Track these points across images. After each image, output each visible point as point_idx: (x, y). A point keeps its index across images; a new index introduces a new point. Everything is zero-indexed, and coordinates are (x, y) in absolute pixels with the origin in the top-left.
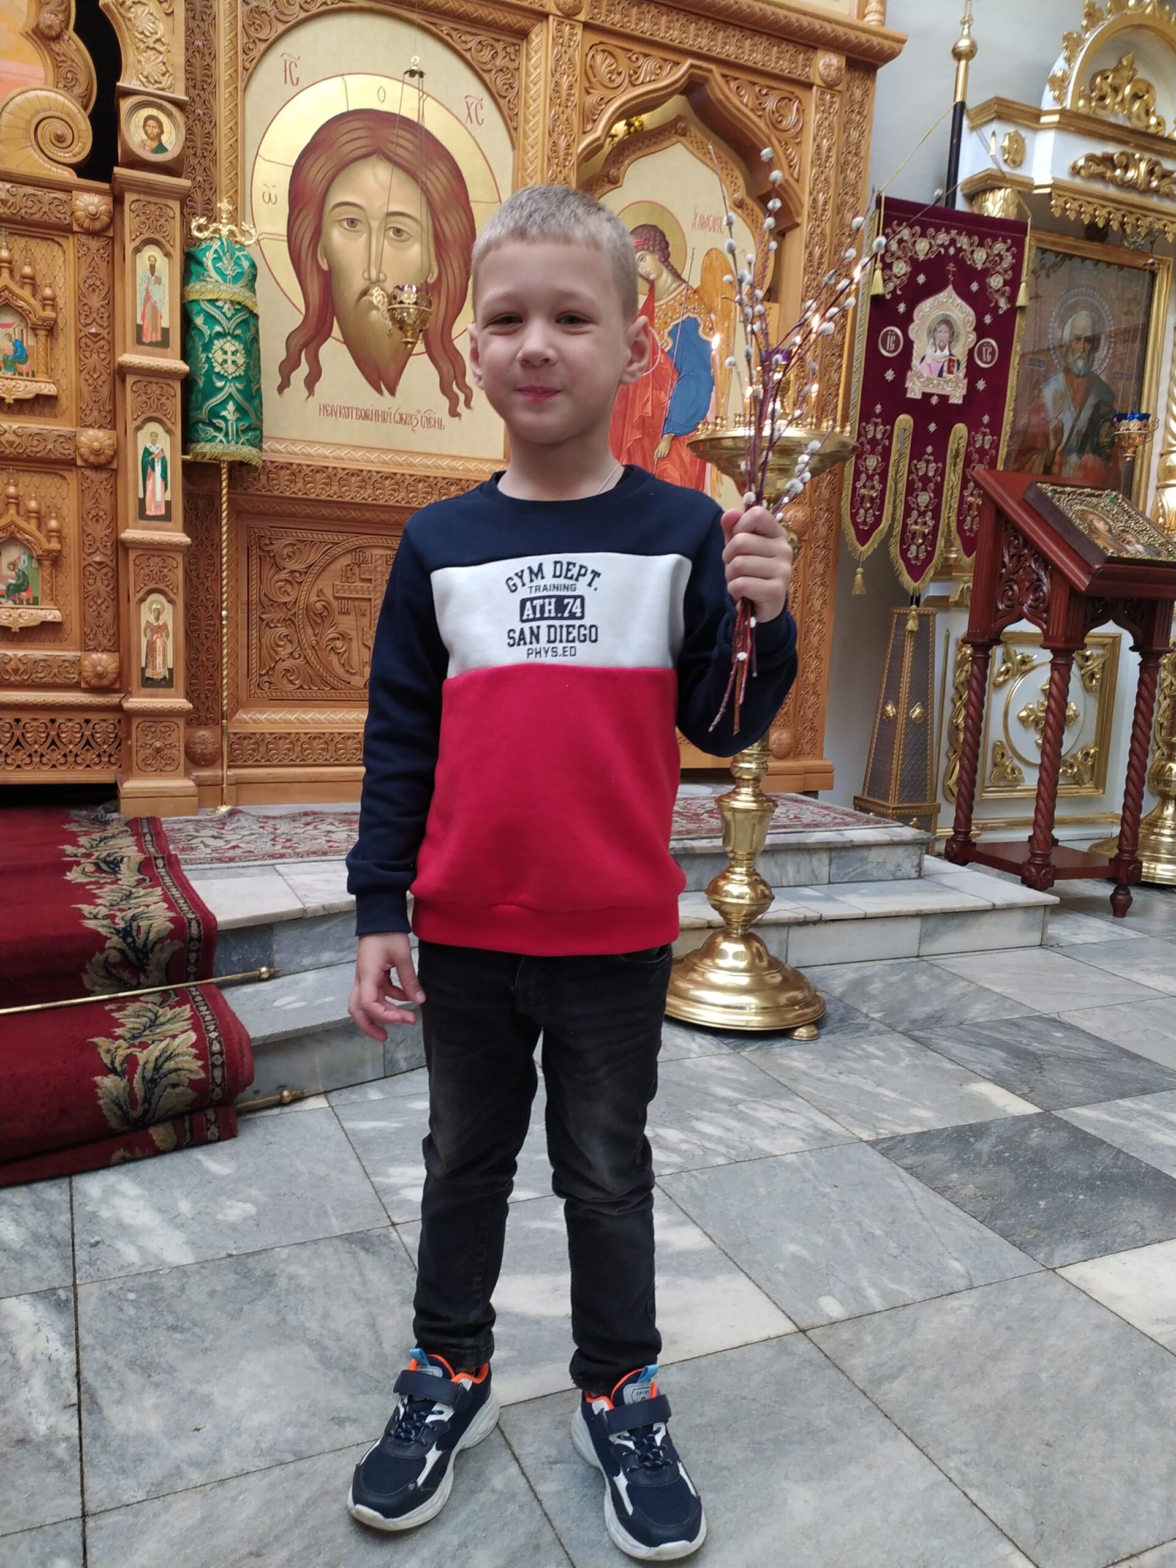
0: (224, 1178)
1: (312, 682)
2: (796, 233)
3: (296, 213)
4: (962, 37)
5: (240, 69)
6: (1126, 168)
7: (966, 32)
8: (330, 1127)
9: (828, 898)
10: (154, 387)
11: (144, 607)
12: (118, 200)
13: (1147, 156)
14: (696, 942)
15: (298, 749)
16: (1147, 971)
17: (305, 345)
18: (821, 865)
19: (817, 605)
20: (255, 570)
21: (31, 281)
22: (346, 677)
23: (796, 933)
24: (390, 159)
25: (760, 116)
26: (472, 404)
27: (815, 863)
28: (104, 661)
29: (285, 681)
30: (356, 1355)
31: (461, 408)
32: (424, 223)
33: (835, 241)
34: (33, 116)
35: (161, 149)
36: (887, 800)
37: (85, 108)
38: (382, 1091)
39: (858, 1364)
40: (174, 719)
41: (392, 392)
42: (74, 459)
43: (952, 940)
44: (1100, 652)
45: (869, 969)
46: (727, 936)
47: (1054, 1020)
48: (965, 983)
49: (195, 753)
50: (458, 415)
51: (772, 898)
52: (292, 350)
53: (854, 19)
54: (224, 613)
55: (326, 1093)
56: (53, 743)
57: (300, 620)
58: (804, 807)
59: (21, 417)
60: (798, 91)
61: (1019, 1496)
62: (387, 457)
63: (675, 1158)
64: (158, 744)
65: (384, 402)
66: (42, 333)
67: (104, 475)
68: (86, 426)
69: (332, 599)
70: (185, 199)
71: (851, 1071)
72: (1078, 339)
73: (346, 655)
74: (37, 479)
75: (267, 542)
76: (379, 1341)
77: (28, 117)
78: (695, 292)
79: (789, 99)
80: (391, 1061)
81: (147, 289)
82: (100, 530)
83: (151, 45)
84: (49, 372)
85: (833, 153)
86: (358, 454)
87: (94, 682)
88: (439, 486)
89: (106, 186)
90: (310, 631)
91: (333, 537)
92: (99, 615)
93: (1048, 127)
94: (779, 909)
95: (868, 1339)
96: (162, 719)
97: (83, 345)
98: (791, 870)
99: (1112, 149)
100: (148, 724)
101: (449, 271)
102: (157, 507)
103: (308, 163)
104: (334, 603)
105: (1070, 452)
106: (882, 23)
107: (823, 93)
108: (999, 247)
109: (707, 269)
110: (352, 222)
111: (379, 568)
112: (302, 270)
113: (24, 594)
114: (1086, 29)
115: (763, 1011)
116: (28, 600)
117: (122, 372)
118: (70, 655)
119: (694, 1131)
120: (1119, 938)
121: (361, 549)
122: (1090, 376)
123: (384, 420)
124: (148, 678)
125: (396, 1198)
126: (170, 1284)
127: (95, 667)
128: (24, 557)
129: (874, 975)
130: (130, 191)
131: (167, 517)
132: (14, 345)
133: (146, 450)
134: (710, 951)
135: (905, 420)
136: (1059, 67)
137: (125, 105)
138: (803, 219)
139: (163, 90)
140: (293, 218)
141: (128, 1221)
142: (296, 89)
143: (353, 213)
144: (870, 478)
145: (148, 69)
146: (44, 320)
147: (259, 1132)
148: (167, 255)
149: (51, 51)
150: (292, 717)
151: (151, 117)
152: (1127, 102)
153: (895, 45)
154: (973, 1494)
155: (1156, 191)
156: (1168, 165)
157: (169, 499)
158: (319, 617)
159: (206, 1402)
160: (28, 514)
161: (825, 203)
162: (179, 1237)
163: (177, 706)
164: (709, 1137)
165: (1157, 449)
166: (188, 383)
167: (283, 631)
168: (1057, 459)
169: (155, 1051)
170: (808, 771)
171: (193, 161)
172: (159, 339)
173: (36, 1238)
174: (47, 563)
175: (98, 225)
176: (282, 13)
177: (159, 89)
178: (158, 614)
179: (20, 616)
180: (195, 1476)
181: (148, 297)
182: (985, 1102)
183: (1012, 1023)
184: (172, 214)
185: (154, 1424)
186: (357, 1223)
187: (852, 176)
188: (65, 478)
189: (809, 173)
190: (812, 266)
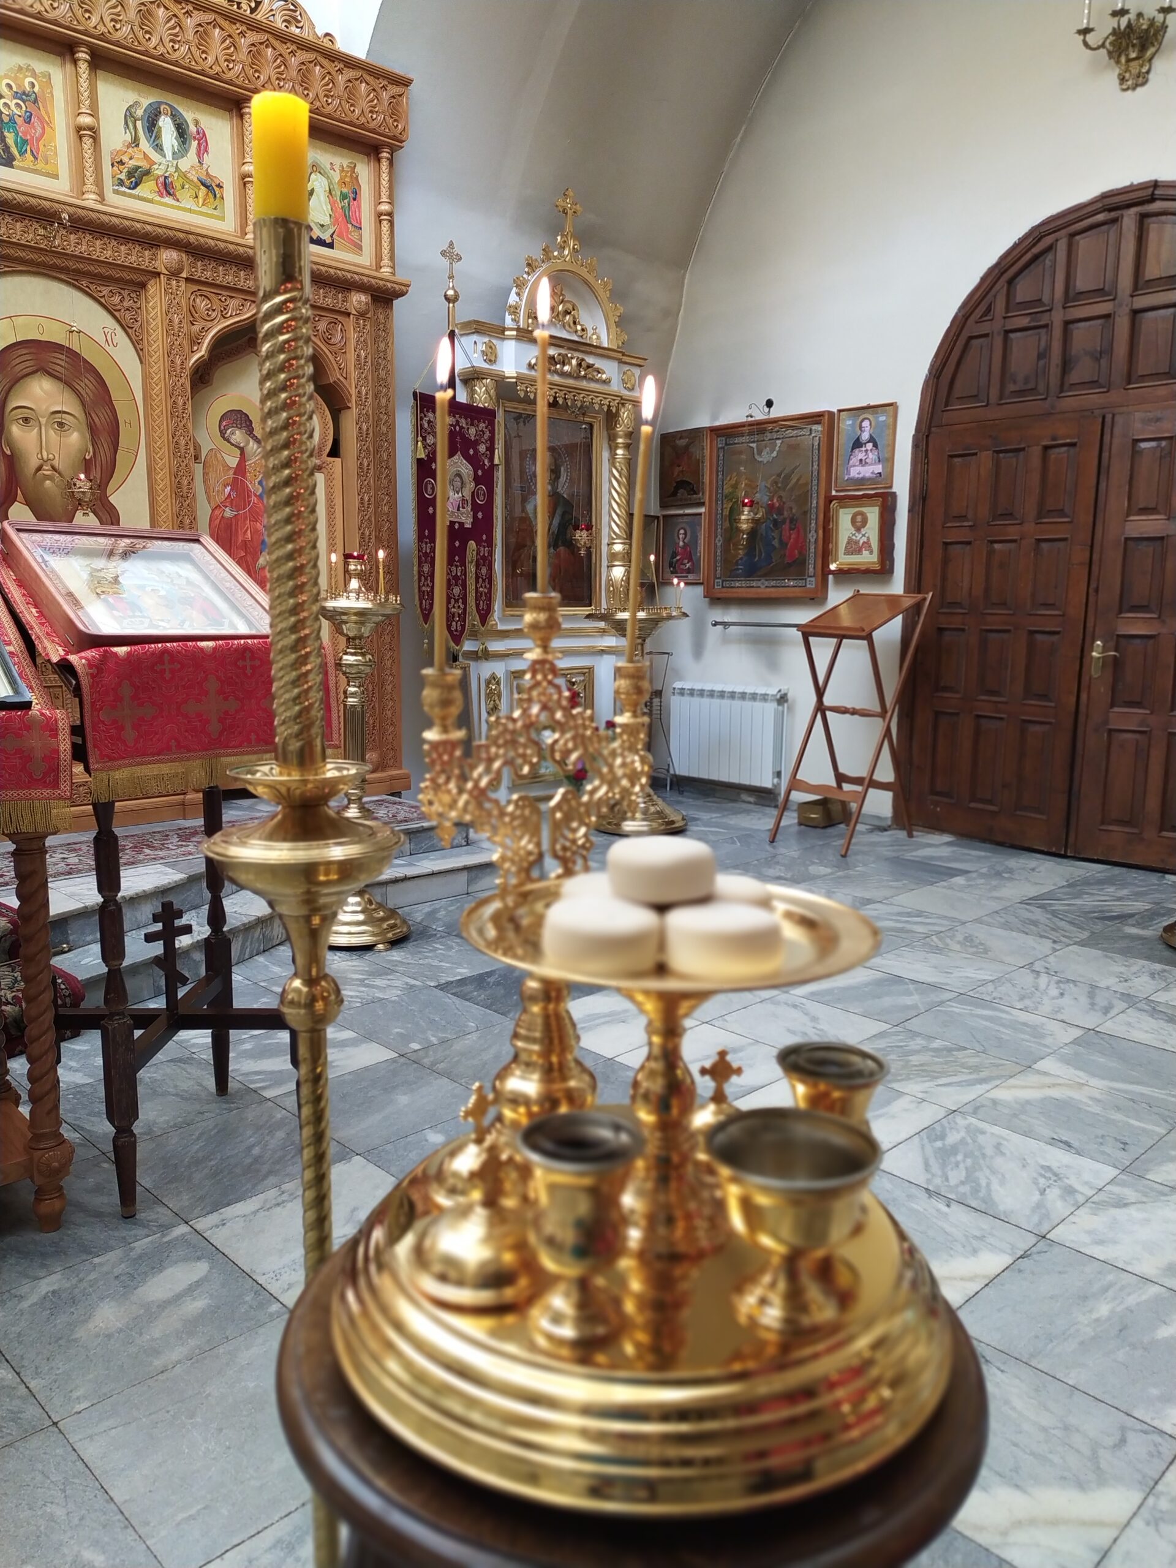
2: (348, 412)
4: (449, 288)
6: (564, 364)
7: (451, 285)
9: (410, 865)
13: (576, 354)
18: (404, 844)
19: (389, 663)
24: (50, 374)
25: (315, 336)
32: (80, 418)
33: (376, 417)
43: (487, 881)
44: (582, 678)
53: (373, 271)
60: (340, 318)
79: (334, 323)
85: (369, 359)
93: (509, 338)
95: (431, 1053)
99: (553, 351)
101: (102, 451)
106: (393, 274)
107: (357, 319)
108: (482, 426)
110: (26, 420)
114: (528, 274)
122: (556, 495)
129: (440, 907)
136: (513, 299)
138: (353, 404)
143: (26, 413)
152: (560, 316)
153: (403, 288)
155: (584, 378)
156: (590, 360)
161: (367, 394)
165: (605, 541)
170: (392, 779)
187: (383, 374)
189: (354, 375)
190: (361, 437)
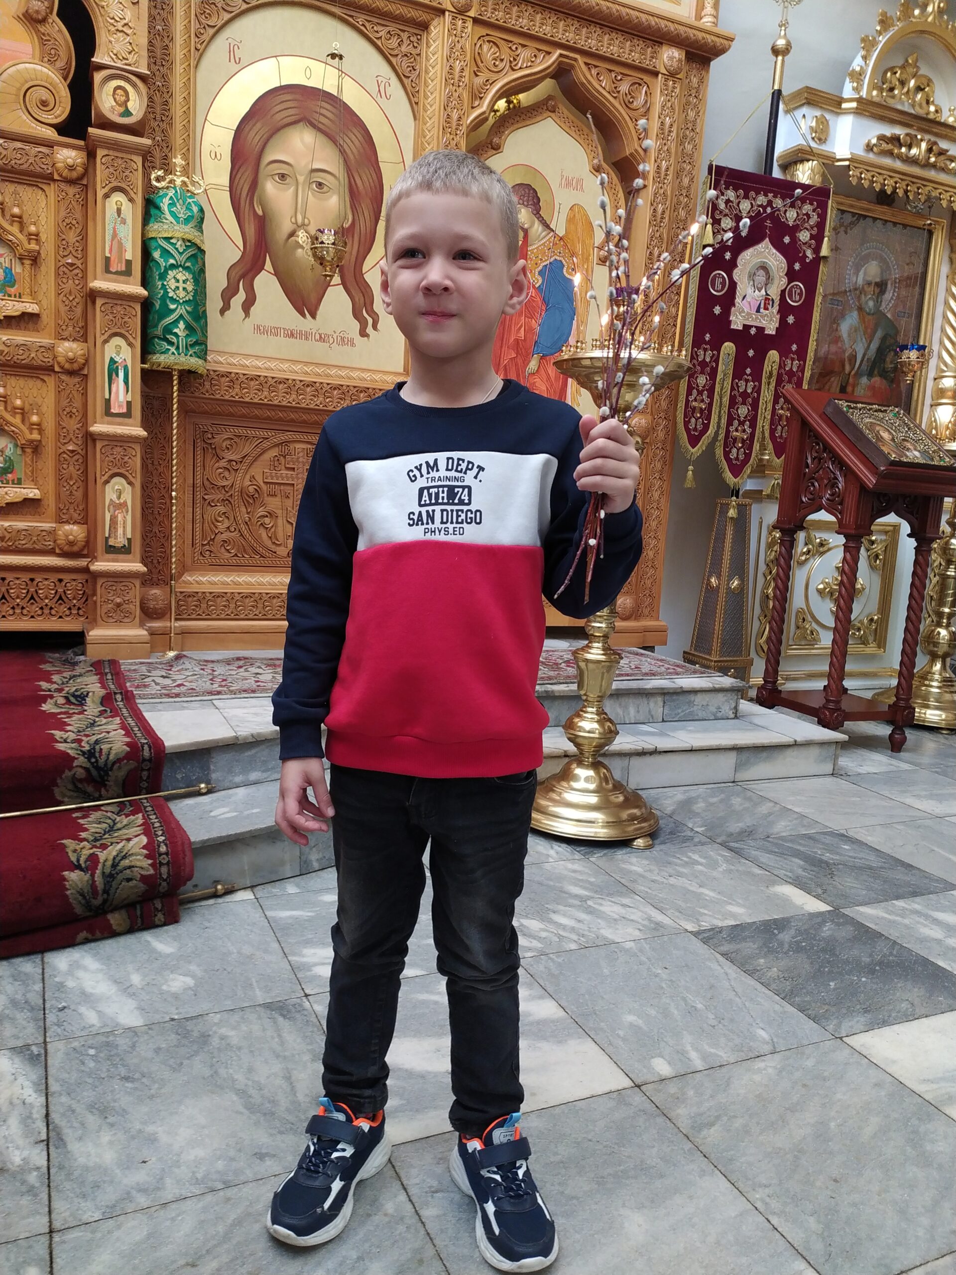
0: (168, 955)
1: (245, 551)
2: (643, 192)
3: (237, 167)
4: (780, 37)
5: (193, 49)
6: (910, 147)
7: (783, 33)
8: (257, 915)
9: (662, 734)
10: (119, 308)
11: (108, 488)
12: (91, 155)
13: (927, 137)
14: (554, 768)
15: (232, 606)
16: (918, 797)
17: (243, 276)
18: (656, 706)
19: (656, 495)
20: (199, 459)
21: (19, 220)
22: (273, 548)
23: (635, 762)
24: (314, 126)
25: (615, 98)
26: (379, 327)
27: (652, 705)
28: (74, 531)
29: (223, 550)
30: (273, 1102)
31: (369, 330)
32: (341, 179)
33: (675, 200)
34: (23, 85)
35: (127, 113)
36: (710, 654)
37: (65, 79)
38: (298, 886)
39: (683, 1114)
40: (130, 580)
41: (313, 316)
42: (52, 366)
43: (762, 769)
44: (883, 537)
45: (694, 792)
46: (580, 763)
47: (843, 835)
48: (771, 804)
49: (148, 608)
50: (367, 336)
51: (617, 733)
52: (231, 280)
53: (692, 21)
54: (174, 494)
55: (252, 887)
56: (32, 598)
57: (236, 500)
58: (644, 659)
59: (9, 331)
60: (646, 78)
61: (812, 1223)
62: (308, 369)
63: (535, 944)
64: (118, 600)
65: (306, 324)
66: (27, 262)
67: (77, 380)
68: (62, 339)
69: (262, 484)
70: (146, 155)
71: (680, 875)
72: (869, 284)
73: (273, 530)
74: (22, 382)
75: (210, 436)
76: (293, 1088)
77: (18, 85)
78: (561, 239)
79: (639, 84)
80: (305, 862)
81: (114, 229)
82: (73, 425)
83: (121, 28)
84: (33, 294)
85: (674, 129)
86: (285, 366)
87: (66, 548)
88: (351, 393)
89: (82, 143)
90: (243, 509)
91: (265, 434)
92: (71, 494)
93: (847, 112)
94: (623, 742)
95: (691, 1093)
96: (121, 580)
97: (61, 273)
98: (632, 710)
99: (899, 131)
100: (110, 583)
101: (361, 218)
102: (120, 406)
103: (247, 129)
104: (264, 487)
105: (861, 375)
106: (716, 24)
107: (666, 80)
108: (807, 208)
109: (570, 220)
110: (283, 176)
111: (301, 460)
112: (241, 214)
113: (10, 475)
114: (880, 33)
115: (608, 825)
116: (13, 481)
117: (93, 296)
118: (47, 526)
119: (551, 921)
120: (895, 769)
121: (287, 443)
122: (878, 314)
123: (307, 338)
124: (111, 546)
125: (309, 973)
126: (123, 1043)
127: (67, 536)
128: (11, 446)
129: (698, 796)
130: (102, 147)
131: (128, 415)
132: (5, 272)
133: (112, 359)
134: (566, 775)
135: (728, 347)
136: (857, 64)
137: (98, 77)
138: (649, 183)
139: (130, 65)
140: (234, 173)
141: (89, 990)
142: (238, 67)
143: (284, 169)
144: (700, 393)
145: (117, 48)
146: (29, 251)
147: (197, 919)
148: (131, 200)
149: (38, 32)
150: (228, 580)
151: (119, 87)
152: (911, 94)
153: (726, 42)
154: (775, 1221)
155: (934, 166)
156: (943, 145)
157: (130, 400)
158: (252, 499)
159: (152, 1139)
160: (14, 410)
161: (667, 169)
162: (131, 1004)
163: (135, 569)
164: (564, 927)
166: (146, 305)
167: (222, 509)
168: (851, 380)
169: (113, 851)
170: (646, 630)
171: (154, 124)
172: (124, 269)
173: (14, 1003)
174: (29, 450)
175: (74, 175)
176: (228, 5)
177: (126, 64)
178: (120, 494)
179: (6, 493)
180: (143, 1200)
181: (115, 235)
182: (786, 901)
183: (809, 837)
184: (135, 167)
185: (109, 1157)
186: (277, 994)
187: (689, 147)
188: (44, 381)
189: (655, 145)
190: (655, 220)
